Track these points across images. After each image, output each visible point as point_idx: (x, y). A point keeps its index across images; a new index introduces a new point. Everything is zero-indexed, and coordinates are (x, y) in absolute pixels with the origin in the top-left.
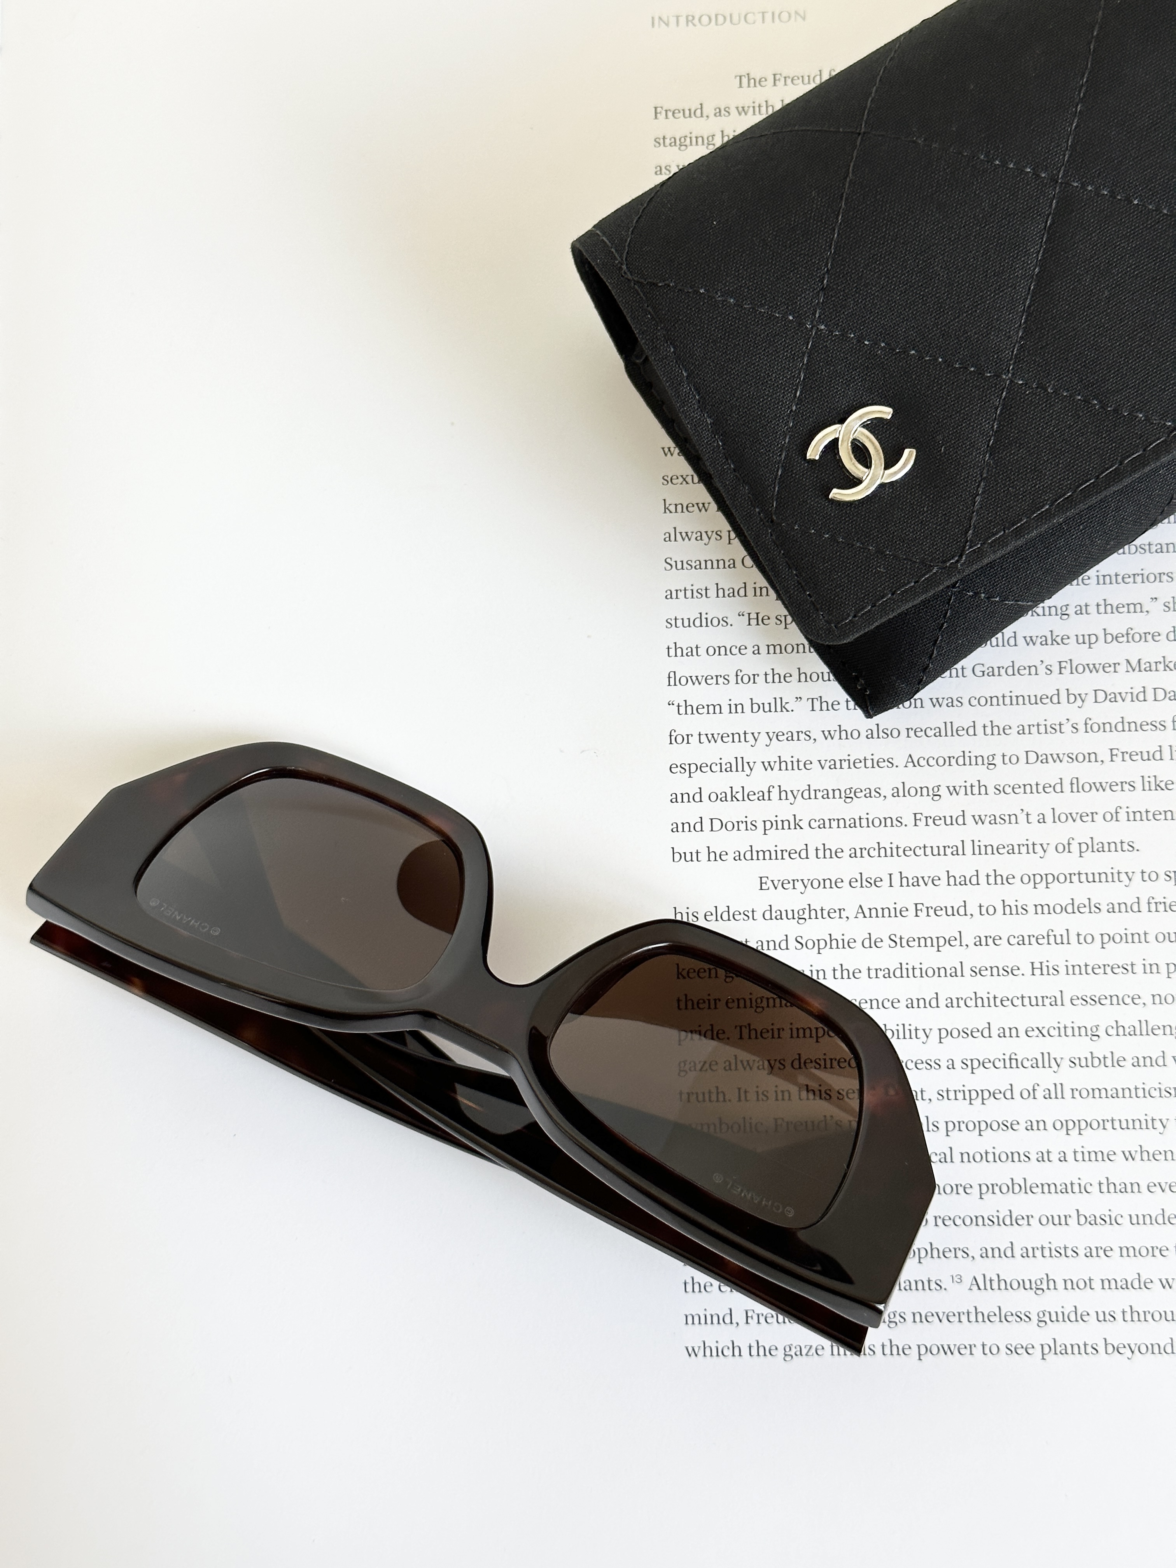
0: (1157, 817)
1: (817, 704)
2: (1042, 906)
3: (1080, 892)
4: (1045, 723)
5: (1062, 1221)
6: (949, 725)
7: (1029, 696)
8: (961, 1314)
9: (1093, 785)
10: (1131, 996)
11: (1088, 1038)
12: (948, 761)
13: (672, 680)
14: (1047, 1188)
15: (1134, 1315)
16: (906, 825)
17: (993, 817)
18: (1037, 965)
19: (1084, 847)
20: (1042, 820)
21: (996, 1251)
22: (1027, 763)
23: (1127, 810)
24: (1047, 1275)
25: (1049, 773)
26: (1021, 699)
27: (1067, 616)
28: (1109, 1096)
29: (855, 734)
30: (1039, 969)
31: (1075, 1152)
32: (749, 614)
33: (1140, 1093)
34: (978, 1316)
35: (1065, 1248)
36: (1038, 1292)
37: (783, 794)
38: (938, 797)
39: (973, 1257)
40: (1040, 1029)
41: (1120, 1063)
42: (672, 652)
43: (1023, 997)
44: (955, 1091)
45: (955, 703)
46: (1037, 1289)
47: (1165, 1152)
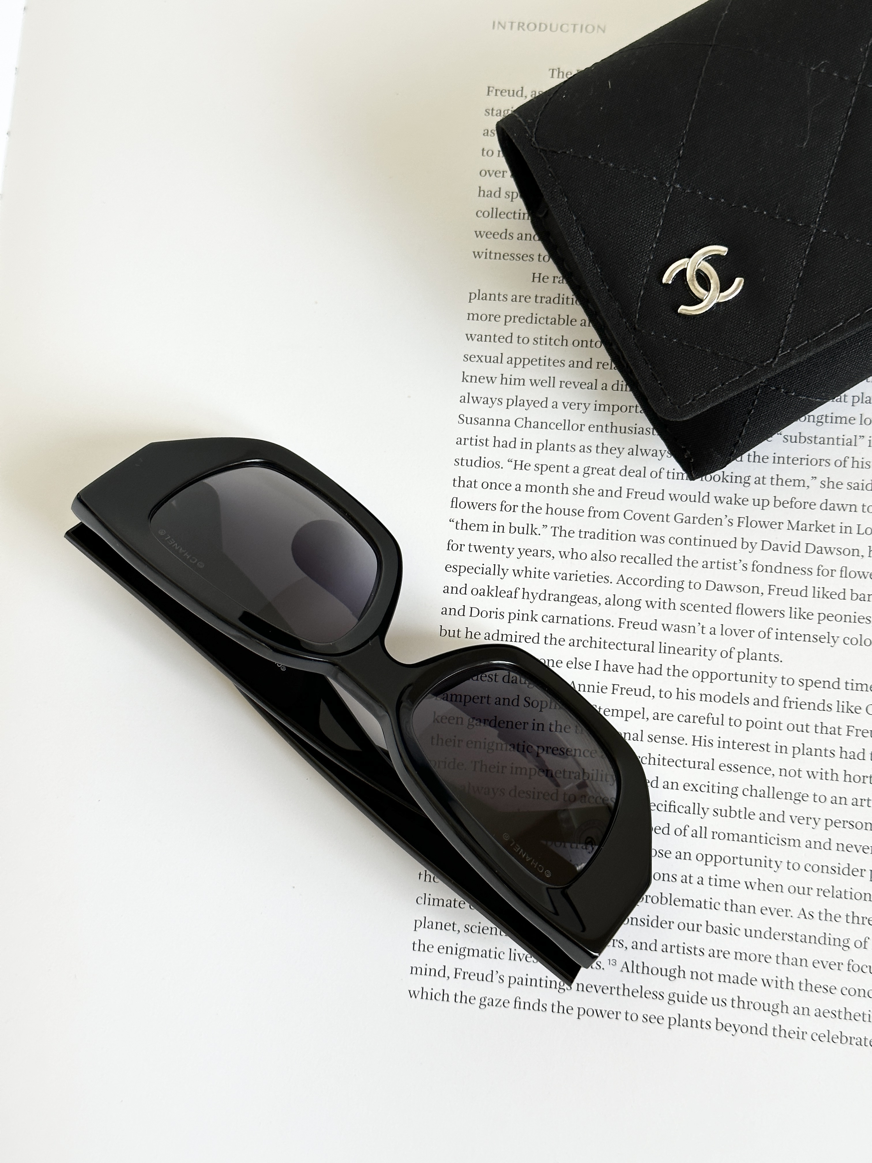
0: (798, 638)
1: (558, 531)
2: (706, 696)
3: (736, 688)
4: (724, 561)
5: (695, 928)
6: (652, 556)
7: (714, 540)
8: (613, 989)
9: (753, 610)
10: (764, 768)
11: (729, 796)
12: (649, 582)
13: (454, 504)
14: (686, 902)
15: (740, 1003)
16: (613, 626)
17: (677, 627)
18: (697, 738)
19: (742, 655)
20: (713, 632)
21: (644, 946)
22: (707, 589)
23: (777, 631)
24: (679, 967)
25: (722, 598)
26: (707, 542)
27: (748, 485)
28: (740, 840)
29: (583, 556)
30: (699, 741)
31: (710, 879)
32: (516, 461)
33: (763, 840)
34: (626, 991)
35: (695, 948)
36: (672, 978)
37: (526, 595)
38: (639, 608)
39: (626, 948)
40: (695, 785)
41: (750, 816)
42: (457, 483)
45: (659, 540)
46: (670, 976)
47: (777, 885)
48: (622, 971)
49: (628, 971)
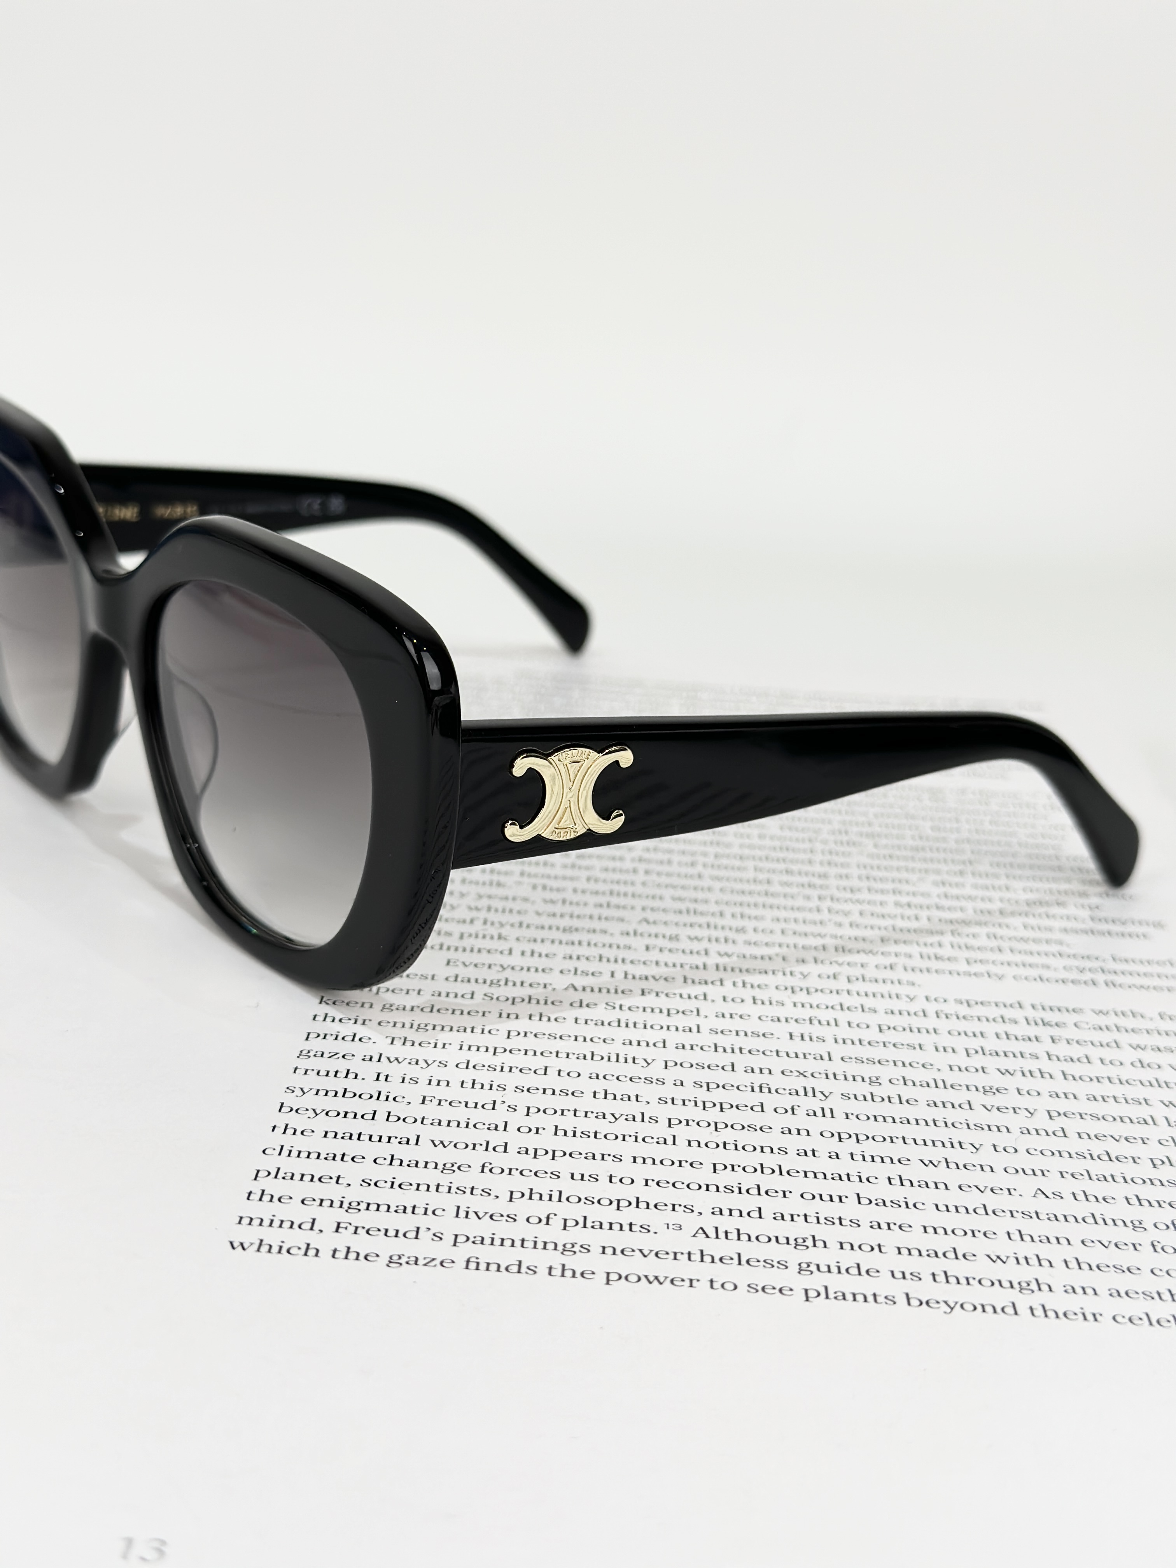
2: (803, 1005)
4: (804, 919)
5: (836, 1198)
6: (692, 912)
7: (785, 907)
8: (679, 1255)
9: (862, 953)
10: (921, 1063)
11: (867, 1084)
12: (690, 926)
14: (812, 1174)
15: (948, 1277)
16: (635, 951)
17: (741, 956)
18: (797, 1035)
20: (802, 962)
21: (736, 1213)
22: (784, 935)
23: (905, 967)
24: (814, 1237)
25: (810, 941)
28: (897, 1121)
29: (581, 905)
30: (799, 1038)
31: (852, 1154)
33: (941, 1123)
34: (705, 1257)
35: (840, 1219)
36: (800, 1247)
38: (676, 940)
39: (701, 1214)
40: (802, 1072)
43: (777, 1052)
44: (684, 1101)
45: (700, 902)
46: (796, 1245)
47: (981, 1166)
48: (694, 1236)
49: (707, 1237)
